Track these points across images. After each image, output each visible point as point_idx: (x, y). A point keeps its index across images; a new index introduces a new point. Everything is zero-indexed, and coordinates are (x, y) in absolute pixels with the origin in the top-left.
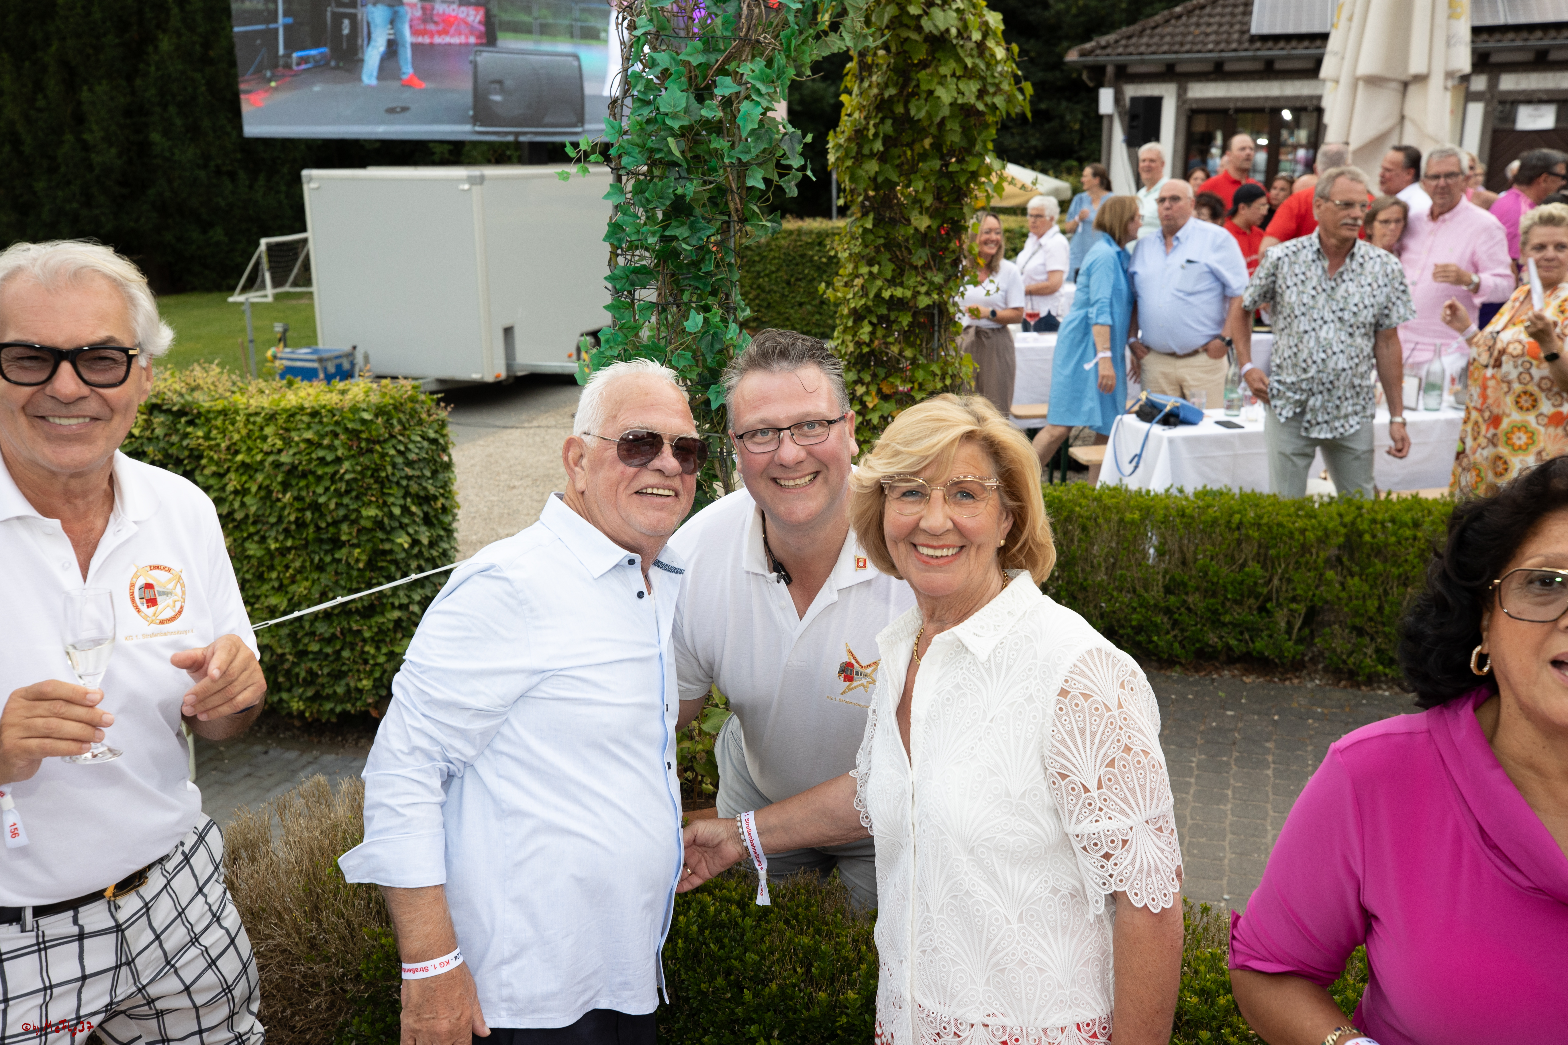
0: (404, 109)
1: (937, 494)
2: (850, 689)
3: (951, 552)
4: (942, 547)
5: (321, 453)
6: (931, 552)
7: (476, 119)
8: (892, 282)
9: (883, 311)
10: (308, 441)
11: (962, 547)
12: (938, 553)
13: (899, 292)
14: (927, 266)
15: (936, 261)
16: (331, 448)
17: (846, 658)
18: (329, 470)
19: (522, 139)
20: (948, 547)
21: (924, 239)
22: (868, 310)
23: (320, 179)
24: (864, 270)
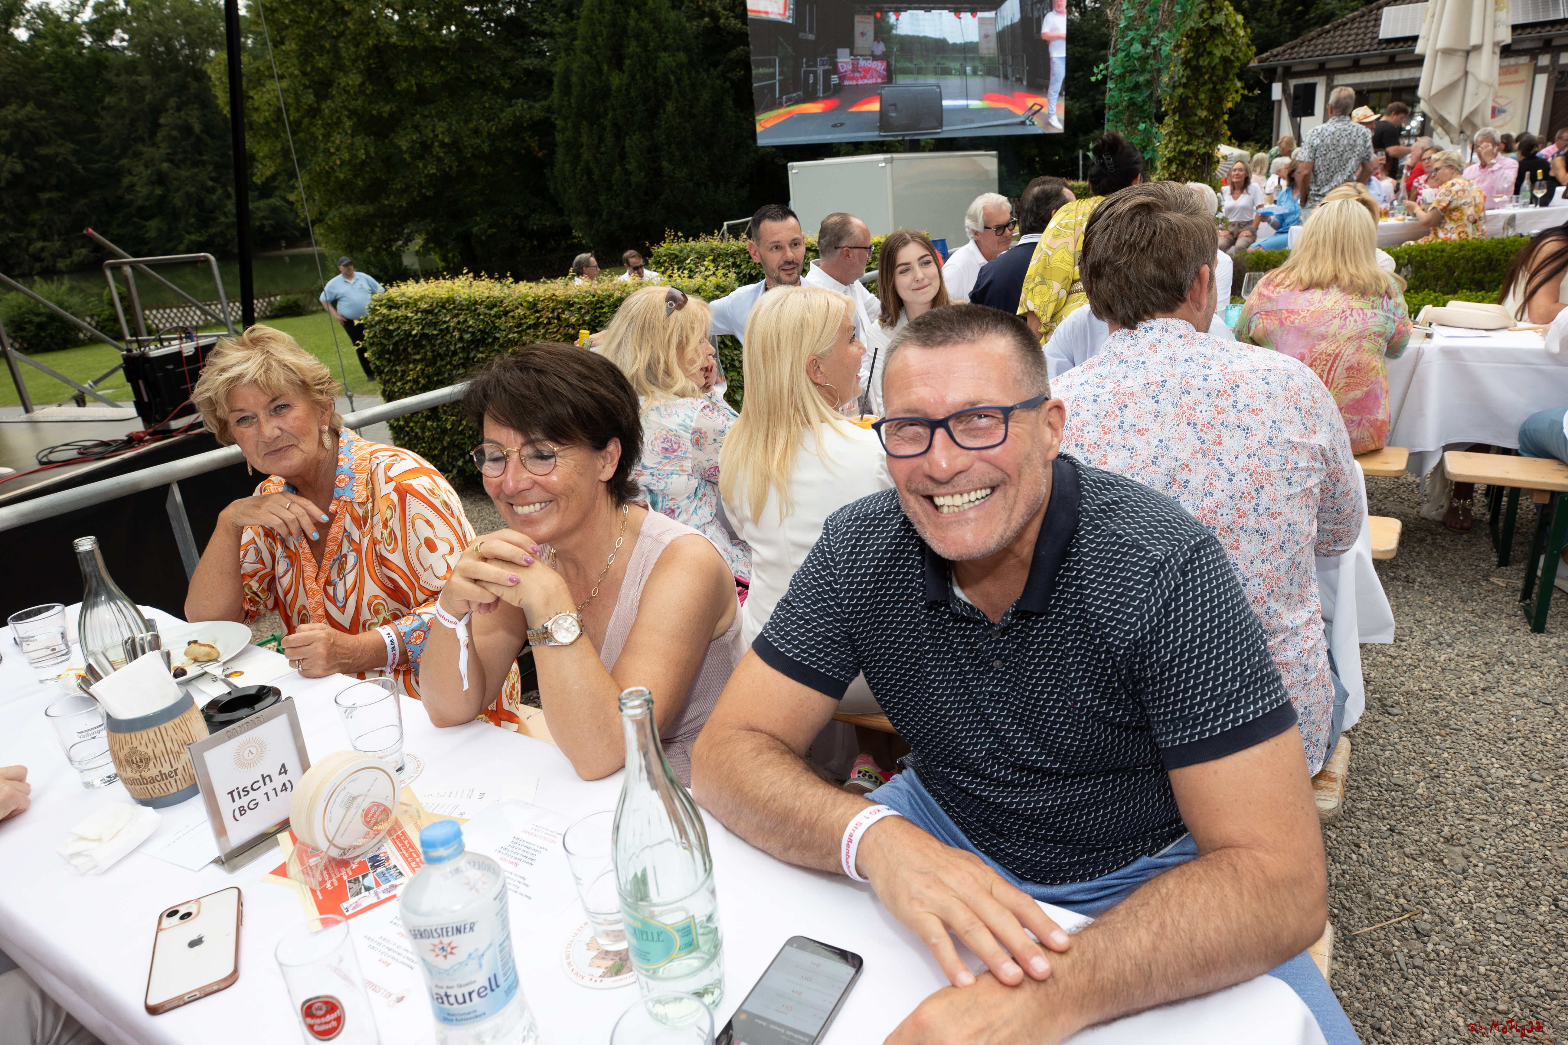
0: (842, 124)
7: (882, 128)
19: (907, 138)
23: (798, 167)
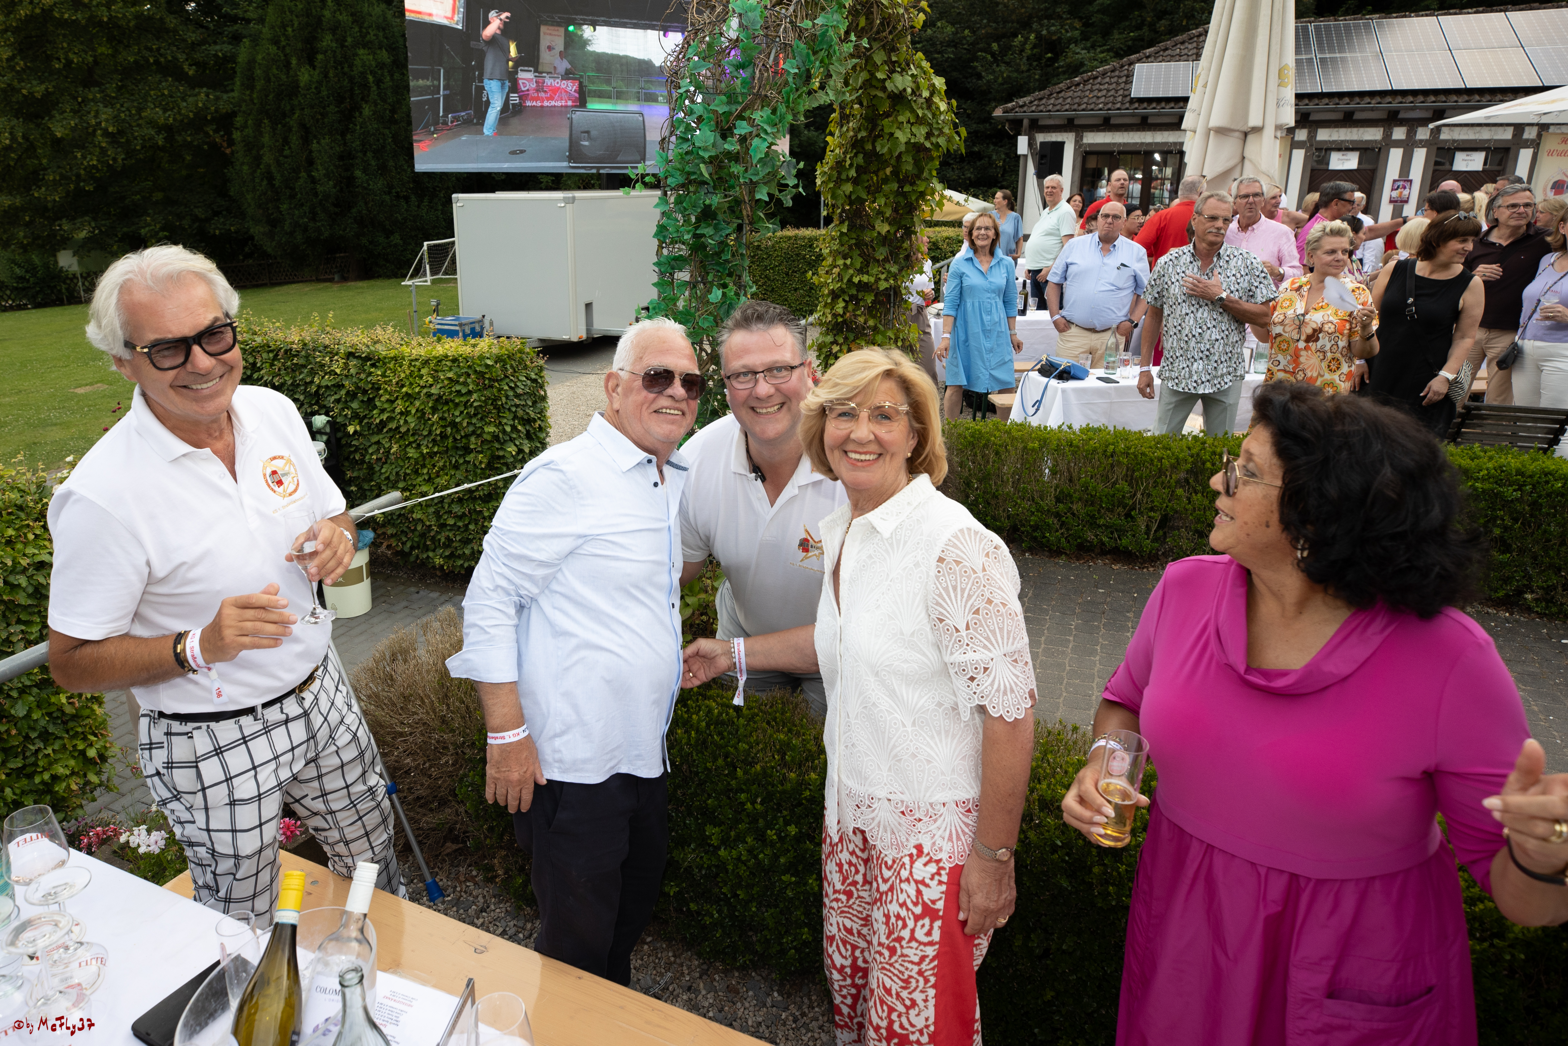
0: (523, 152)
1: (864, 414)
2: (806, 558)
3: (872, 457)
4: (866, 453)
5: (458, 388)
6: (857, 456)
7: (570, 158)
8: (860, 271)
9: (854, 292)
10: (450, 379)
11: (880, 455)
12: (863, 457)
13: (865, 278)
14: (886, 260)
15: (893, 256)
16: (465, 384)
17: (804, 535)
18: (464, 399)
19: (602, 171)
20: (870, 453)
21: (884, 240)
22: (842, 291)
23: (464, 200)
24: (840, 262)
